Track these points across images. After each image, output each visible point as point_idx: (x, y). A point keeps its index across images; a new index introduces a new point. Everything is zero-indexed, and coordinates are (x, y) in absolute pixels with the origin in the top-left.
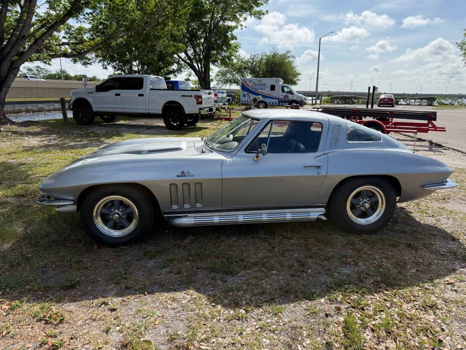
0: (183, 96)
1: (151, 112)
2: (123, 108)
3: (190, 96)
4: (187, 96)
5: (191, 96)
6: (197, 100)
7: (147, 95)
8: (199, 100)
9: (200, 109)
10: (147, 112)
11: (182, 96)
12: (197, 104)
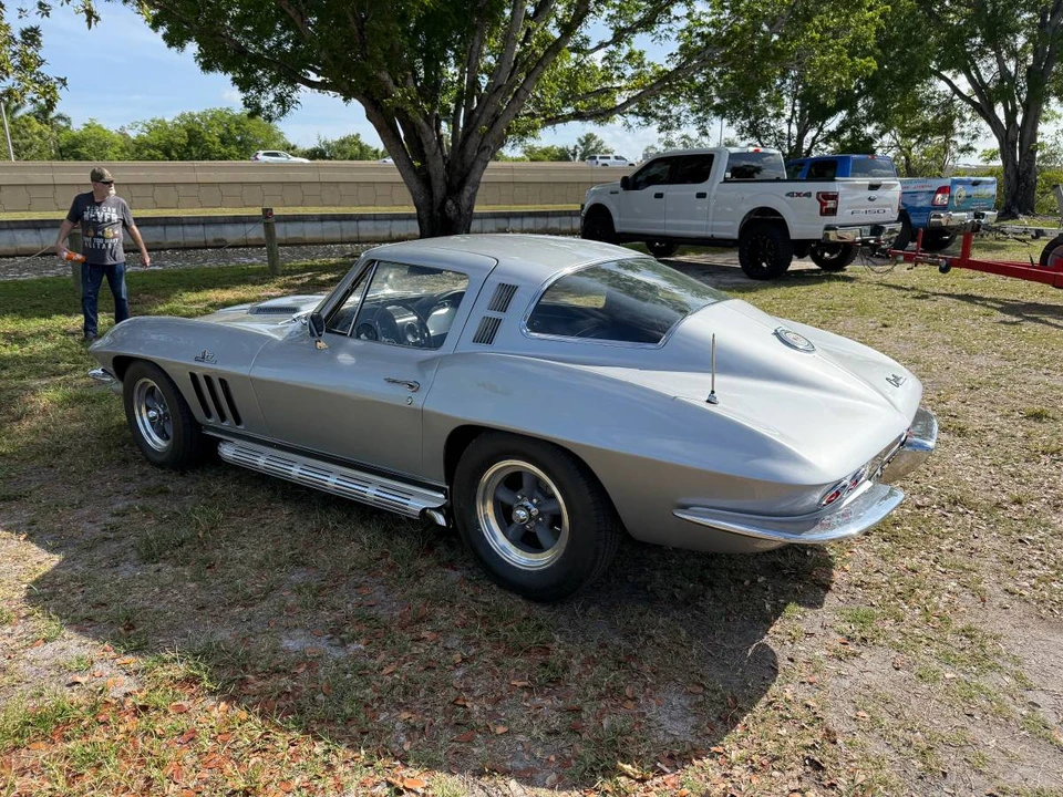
0: (790, 194)
1: (718, 234)
2: (665, 226)
3: (805, 195)
4: (799, 195)
5: (808, 195)
6: (823, 204)
7: (713, 194)
8: (826, 204)
9: (829, 228)
10: (709, 234)
11: (788, 195)
12: (822, 214)
